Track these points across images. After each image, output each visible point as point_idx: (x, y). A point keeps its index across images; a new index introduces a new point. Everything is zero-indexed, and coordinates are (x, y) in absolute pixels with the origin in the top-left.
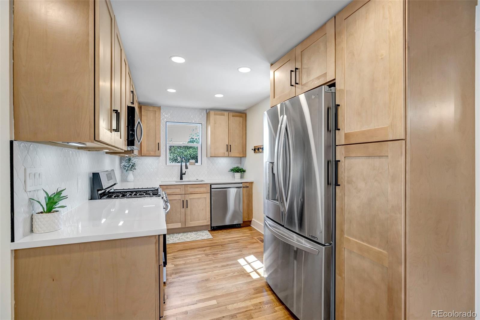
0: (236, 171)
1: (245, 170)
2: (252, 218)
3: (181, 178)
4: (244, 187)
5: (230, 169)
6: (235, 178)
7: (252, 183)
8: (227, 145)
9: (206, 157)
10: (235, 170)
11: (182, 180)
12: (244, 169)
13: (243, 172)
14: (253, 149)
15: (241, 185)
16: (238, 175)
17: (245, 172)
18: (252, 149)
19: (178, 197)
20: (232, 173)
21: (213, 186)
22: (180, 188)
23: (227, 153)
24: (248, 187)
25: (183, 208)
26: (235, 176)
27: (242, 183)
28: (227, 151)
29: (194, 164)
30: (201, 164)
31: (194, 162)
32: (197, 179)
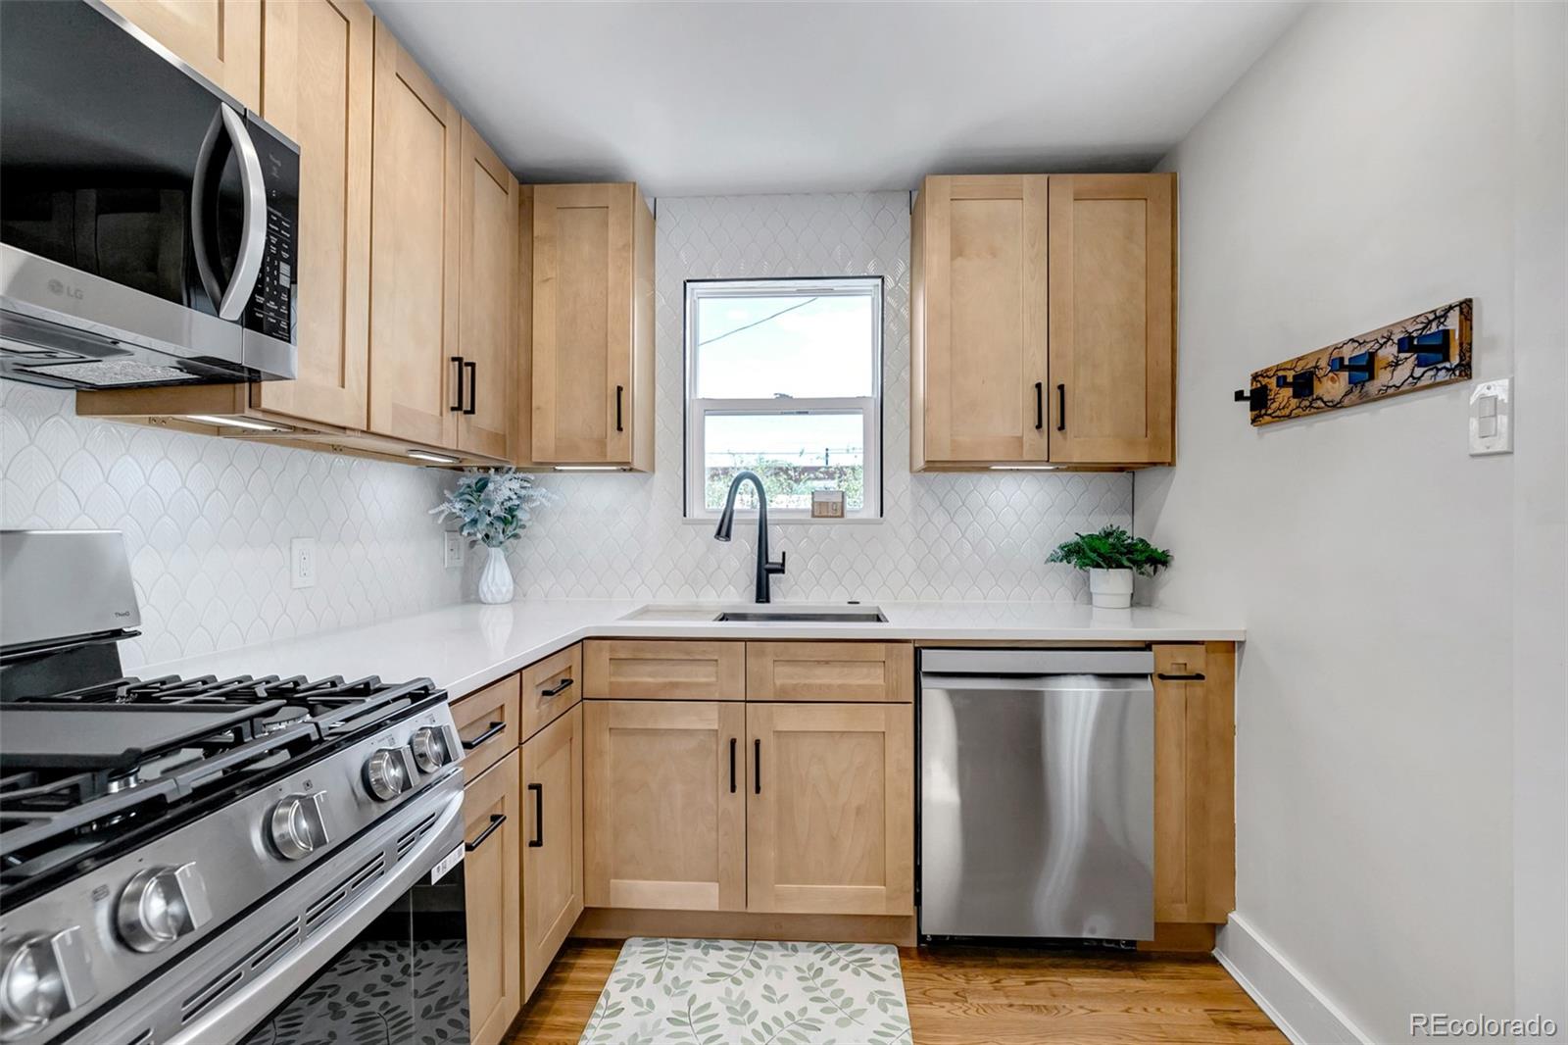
0: (1100, 555)
1: (1165, 554)
2: (1233, 907)
3: (763, 594)
4: (1162, 677)
5: (1062, 548)
6: (1090, 601)
7: (1230, 648)
8: (1039, 386)
9: (908, 473)
10: (1094, 550)
11: (768, 601)
12: (1157, 544)
13: (1148, 568)
14: (1247, 394)
15: (1143, 662)
16: (1113, 584)
17: (1165, 563)
18: (1239, 396)
19: (708, 718)
20: (1069, 570)
21: (932, 661)
22: (716, 660)
23: (1034, 441)
24: (1200, 677)
25: (733, 789)
26: (1092, 590)
27: (1147, 646)
28: (1039, 426)
29: (839, 514)
30: (881, 515)
31: (840, 500)
32: (850, 603)
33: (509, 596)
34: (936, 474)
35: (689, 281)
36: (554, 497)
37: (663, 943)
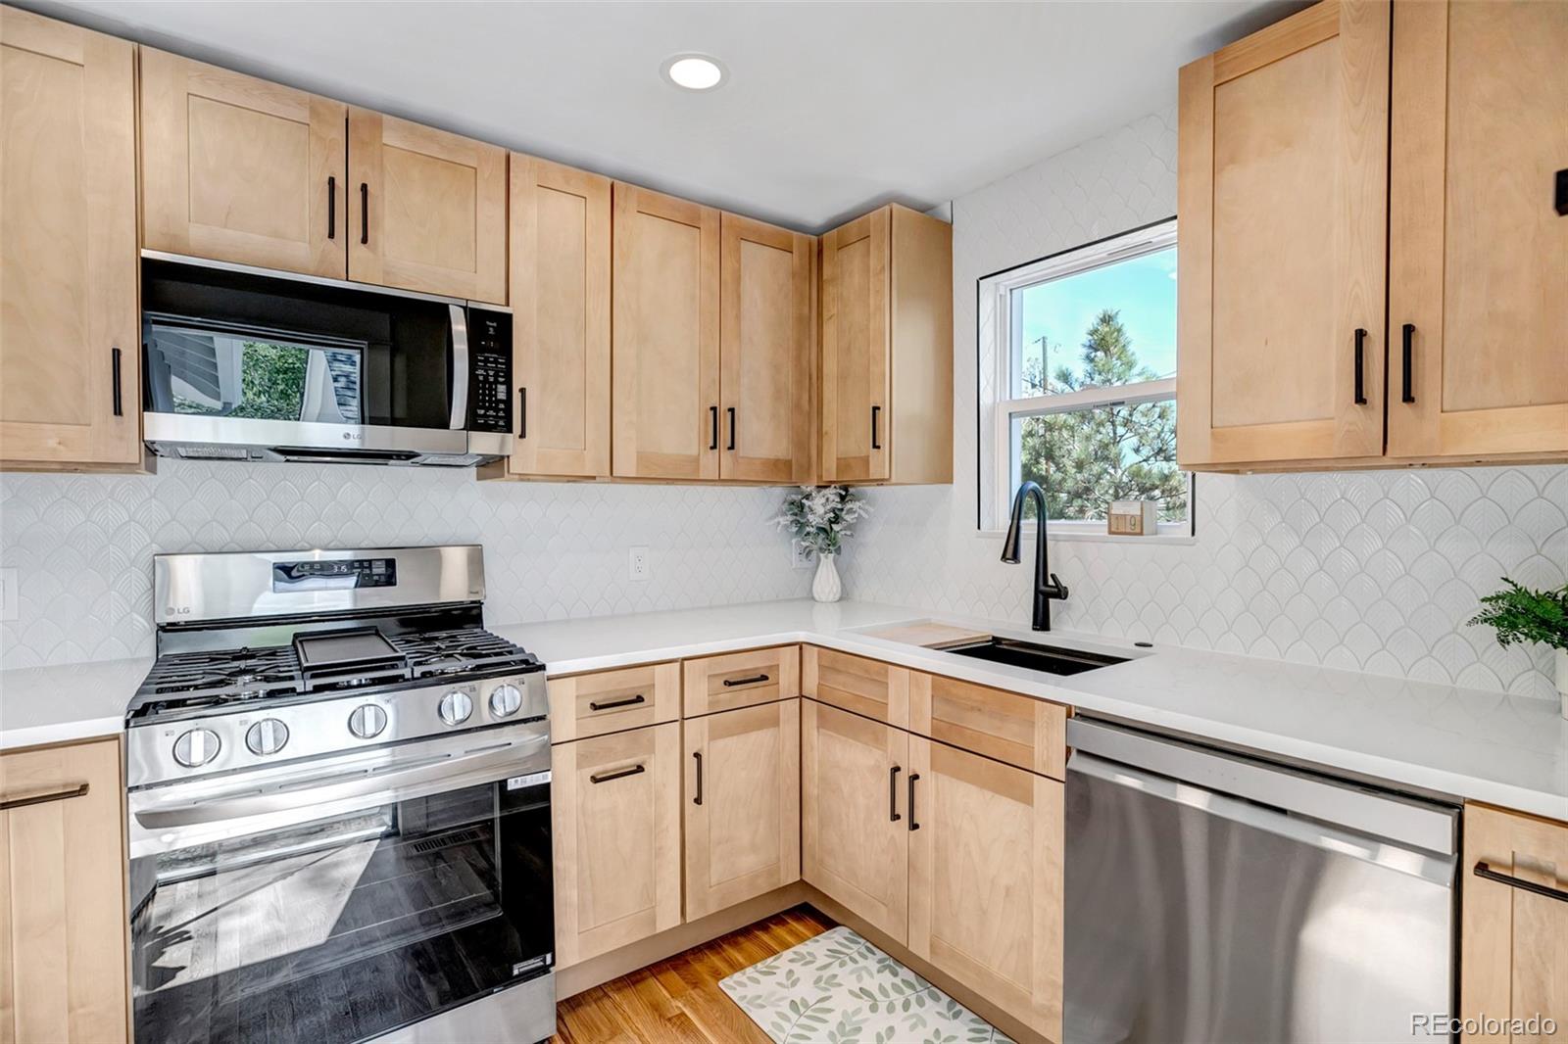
3: (1041, 621)
11: (1047, 629)
22: (887, 684)
25: (893, 817)
29: (1138, 530)
30: (1193, 534)
31: (1139, 513)
32: (1136, 645)
33: (837, 597)
34: (1279, 475)
35: (981, 279)
36: (871, 510)
37: (859, 943)
